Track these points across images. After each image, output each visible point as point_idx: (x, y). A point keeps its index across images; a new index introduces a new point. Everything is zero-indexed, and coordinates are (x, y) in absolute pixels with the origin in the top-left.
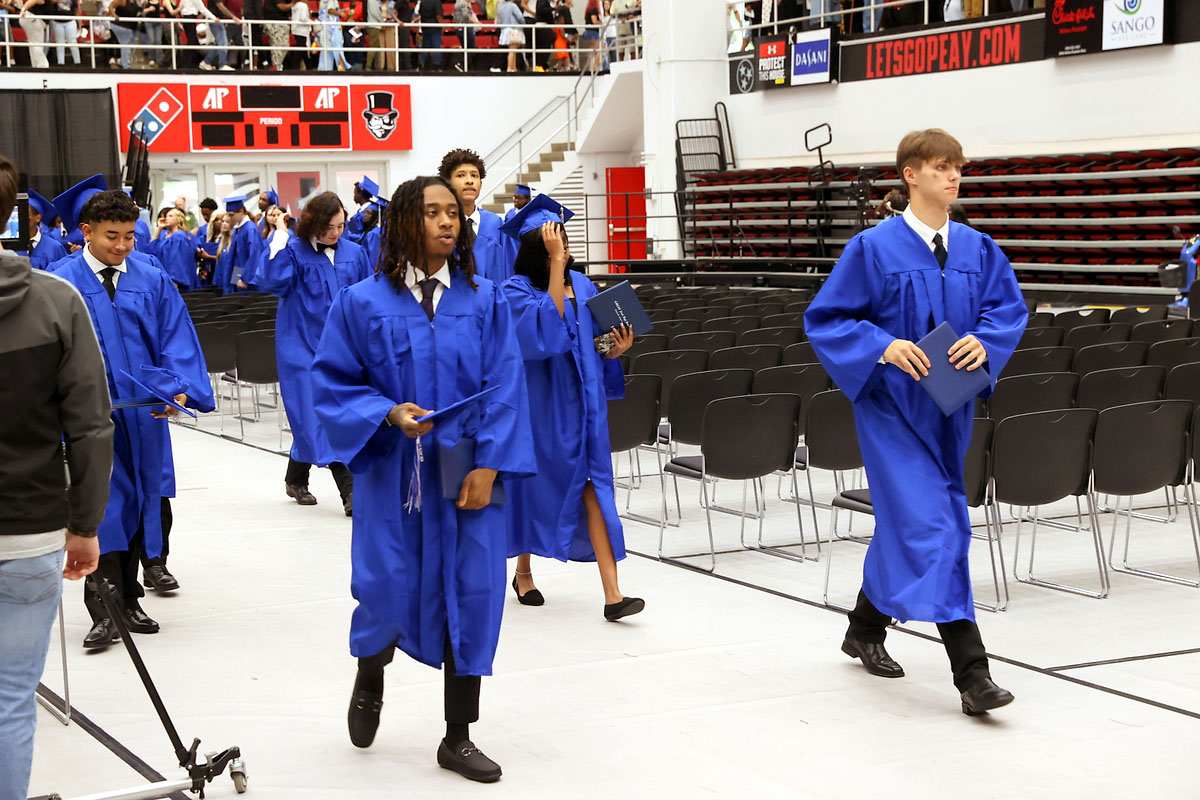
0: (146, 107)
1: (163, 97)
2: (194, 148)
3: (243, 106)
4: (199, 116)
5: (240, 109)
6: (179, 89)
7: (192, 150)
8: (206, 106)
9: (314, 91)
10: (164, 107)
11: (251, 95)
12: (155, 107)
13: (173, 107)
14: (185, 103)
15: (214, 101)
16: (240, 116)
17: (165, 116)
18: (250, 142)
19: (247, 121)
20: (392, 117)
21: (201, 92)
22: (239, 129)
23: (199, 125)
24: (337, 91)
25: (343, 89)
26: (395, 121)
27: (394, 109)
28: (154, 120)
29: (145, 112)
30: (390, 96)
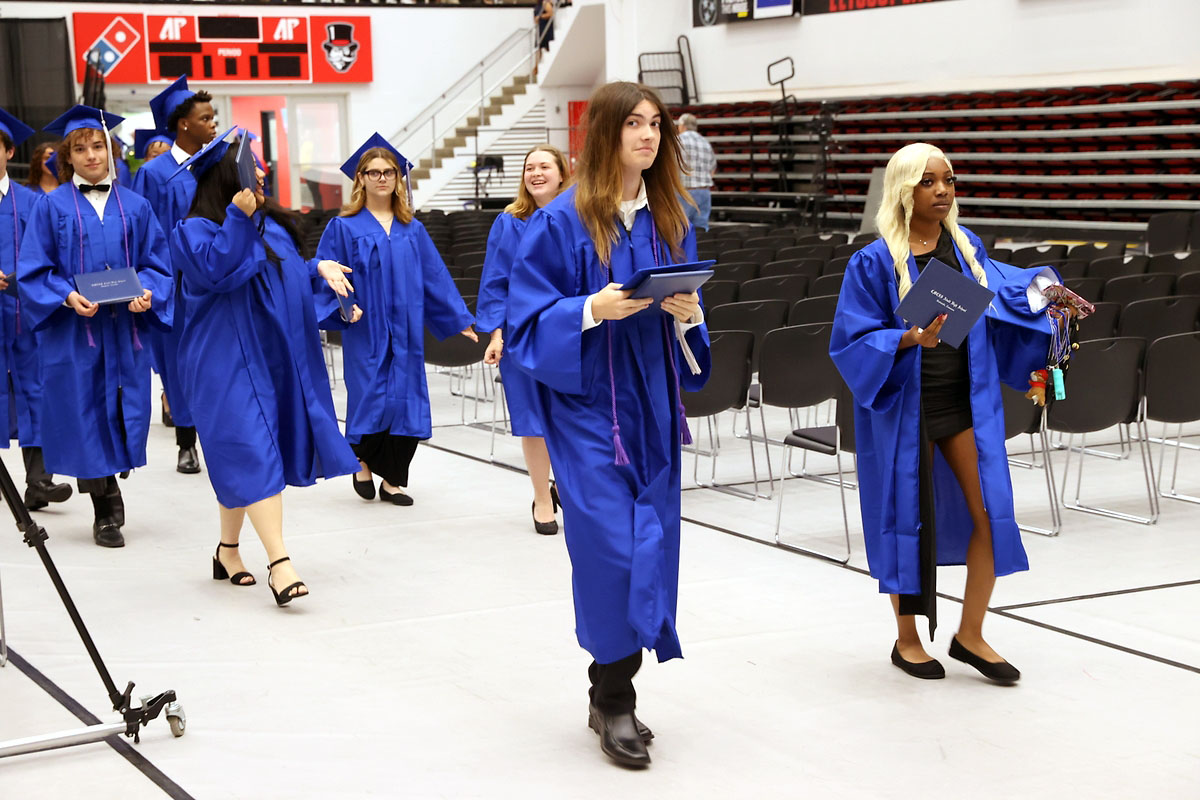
0: (102, 37)
1: (119, 27)
2: (153, 79)
3: (201, 36)
4: (156, 46)
5: (198, 40)
6: (135, 20)
7: (150, 81)
8: (163, 36)
9: (272, 23)
10: (121, 37)
11: (209, 26)
12: (111, 37)
13: (130, 37)
14: (141, 30)
15: (171, 32)
16: (198, 47)
17: (121, 47)
18: (208, 74)
19: (206, 52)
20: (352, 48)
21: (157, 22)
22: (197, 61)
23: (157, 55)
24: (296, 23)
25: (302, 20)
26: (355, 53)
27: (354, 41)
28: (110, 50)
29: (101, 42)
30: (349, 28)
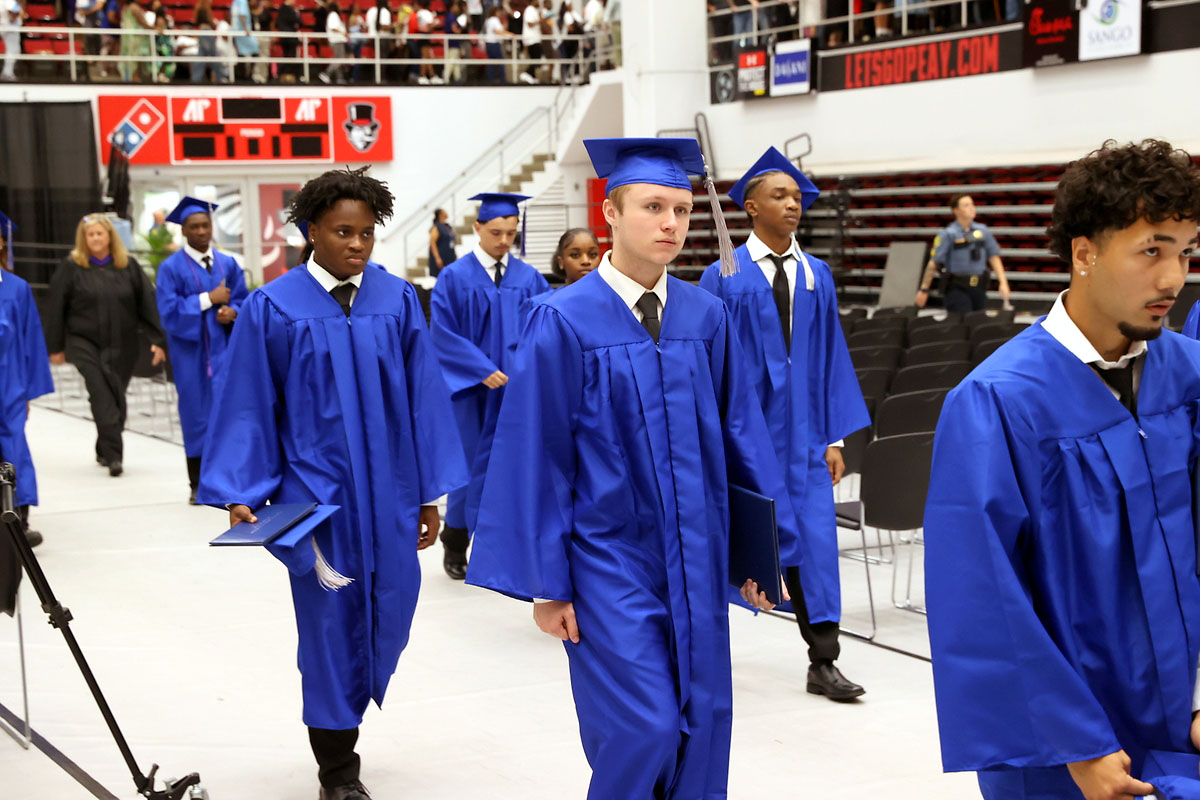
0: (126, 120)
1: (144, 109)
2: (176, 159)
3: (225, 117)
4: (181, 128)
5: (221, 121)
6: (159, 102)
7: (173, 162)
8: (186, 118)
9: (294, 104)
11: (233, 107)
12: (135, 119)
13: (154, 118)
14: (165, 113)
15: (195, 113)
16: (220, 128)
17: (145, 128)
18: (231, 154)
19: (228, 132)
20: (373, 128)
21: (181, 104)
22: (220, 141)
23: (180, 137)
24: (318, 103)
25: (324, 101)
26: (376, 132)
27: (375, 120)
28: (133, 131)
29: (126, 125)
30: (369, 109)
